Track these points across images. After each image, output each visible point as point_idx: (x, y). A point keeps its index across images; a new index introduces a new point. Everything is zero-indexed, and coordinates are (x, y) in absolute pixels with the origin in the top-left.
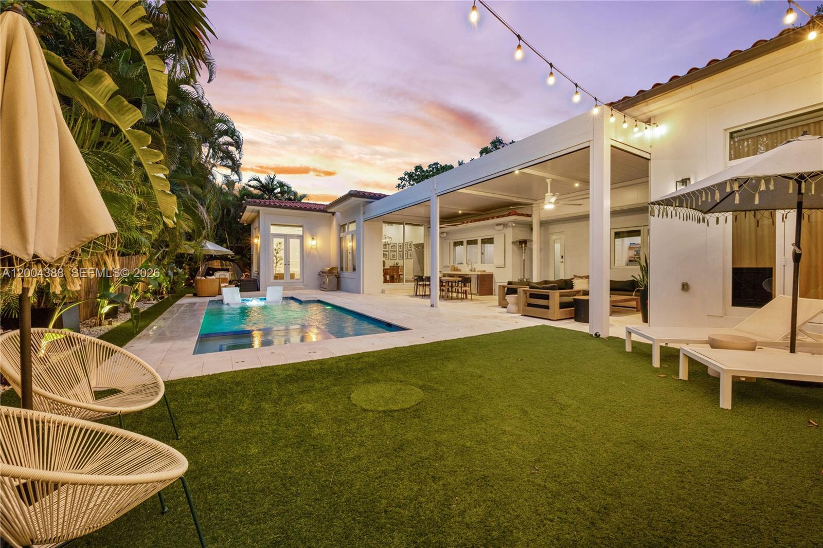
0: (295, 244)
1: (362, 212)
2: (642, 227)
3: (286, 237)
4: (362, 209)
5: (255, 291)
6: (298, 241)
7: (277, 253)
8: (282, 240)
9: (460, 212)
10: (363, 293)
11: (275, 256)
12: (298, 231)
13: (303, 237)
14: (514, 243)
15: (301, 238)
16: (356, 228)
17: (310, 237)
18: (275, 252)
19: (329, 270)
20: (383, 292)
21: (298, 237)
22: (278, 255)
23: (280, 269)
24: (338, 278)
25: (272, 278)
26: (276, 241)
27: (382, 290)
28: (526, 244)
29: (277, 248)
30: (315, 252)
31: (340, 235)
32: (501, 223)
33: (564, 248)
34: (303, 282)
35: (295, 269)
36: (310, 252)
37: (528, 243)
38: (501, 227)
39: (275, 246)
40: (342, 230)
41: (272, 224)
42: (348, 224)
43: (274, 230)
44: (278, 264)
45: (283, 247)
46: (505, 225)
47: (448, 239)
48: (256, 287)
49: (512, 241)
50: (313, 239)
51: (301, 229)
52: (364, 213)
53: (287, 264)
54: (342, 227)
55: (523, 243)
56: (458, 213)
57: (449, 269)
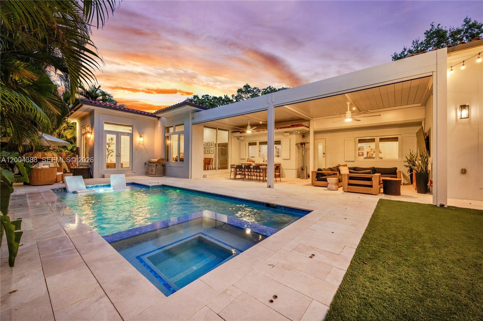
0: (125, 139)
1: (191, 118)
2: (376, 137)
3: (118, 134)
4: (191, 115)
5: (88, 178)
6: (128, 138)
7: (109, 146)
8: (114, 136)
9: (261, 123)
10: (191, 178)
11: (108, 149)
12: (128, 130)
13: (132, 135)
14: (296, 144)
15: (131, 136)
16: (184, 129)
17: (138, 135)
18: (107, 146)
19: (158, 161)
20: (204, 176)
21: (128, 134)
22: (110, 148)
23: (112, 159)
24: (164, 166)
25: (105, 166)
26: (109, 136)
27: (204, 175)
28: (305, 145)
29: (109, 143)
30: (142, 147)
31: (165, 135)
32: (288, 131)
33: (325, 147)
34: (132, 170)
35: (125, 159)
36: (138, 146)
37: (306, 144)
38: (288, 134)
39: (107, 141)
40: (167, 130)
41: (106, 123)
42: (174, 126)
43: (107, 127)
44: (109, 156)
45: (114, 141)
46: (291, 133)
47: (244, 141)
48: (89, 175)
49: (295, 144)
50: (141, 136)
51: (131, 128)
52: (193, 118)
53: (118, 156)
54: (167, 129)
55: (302, 145)
56: (259, 123)
57: (246, 160)
